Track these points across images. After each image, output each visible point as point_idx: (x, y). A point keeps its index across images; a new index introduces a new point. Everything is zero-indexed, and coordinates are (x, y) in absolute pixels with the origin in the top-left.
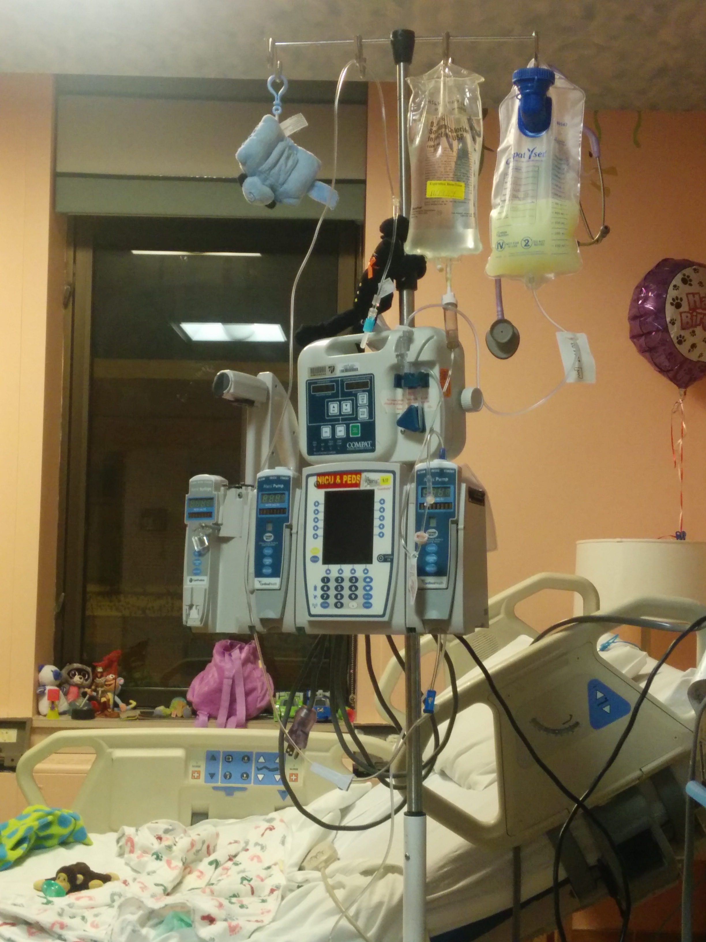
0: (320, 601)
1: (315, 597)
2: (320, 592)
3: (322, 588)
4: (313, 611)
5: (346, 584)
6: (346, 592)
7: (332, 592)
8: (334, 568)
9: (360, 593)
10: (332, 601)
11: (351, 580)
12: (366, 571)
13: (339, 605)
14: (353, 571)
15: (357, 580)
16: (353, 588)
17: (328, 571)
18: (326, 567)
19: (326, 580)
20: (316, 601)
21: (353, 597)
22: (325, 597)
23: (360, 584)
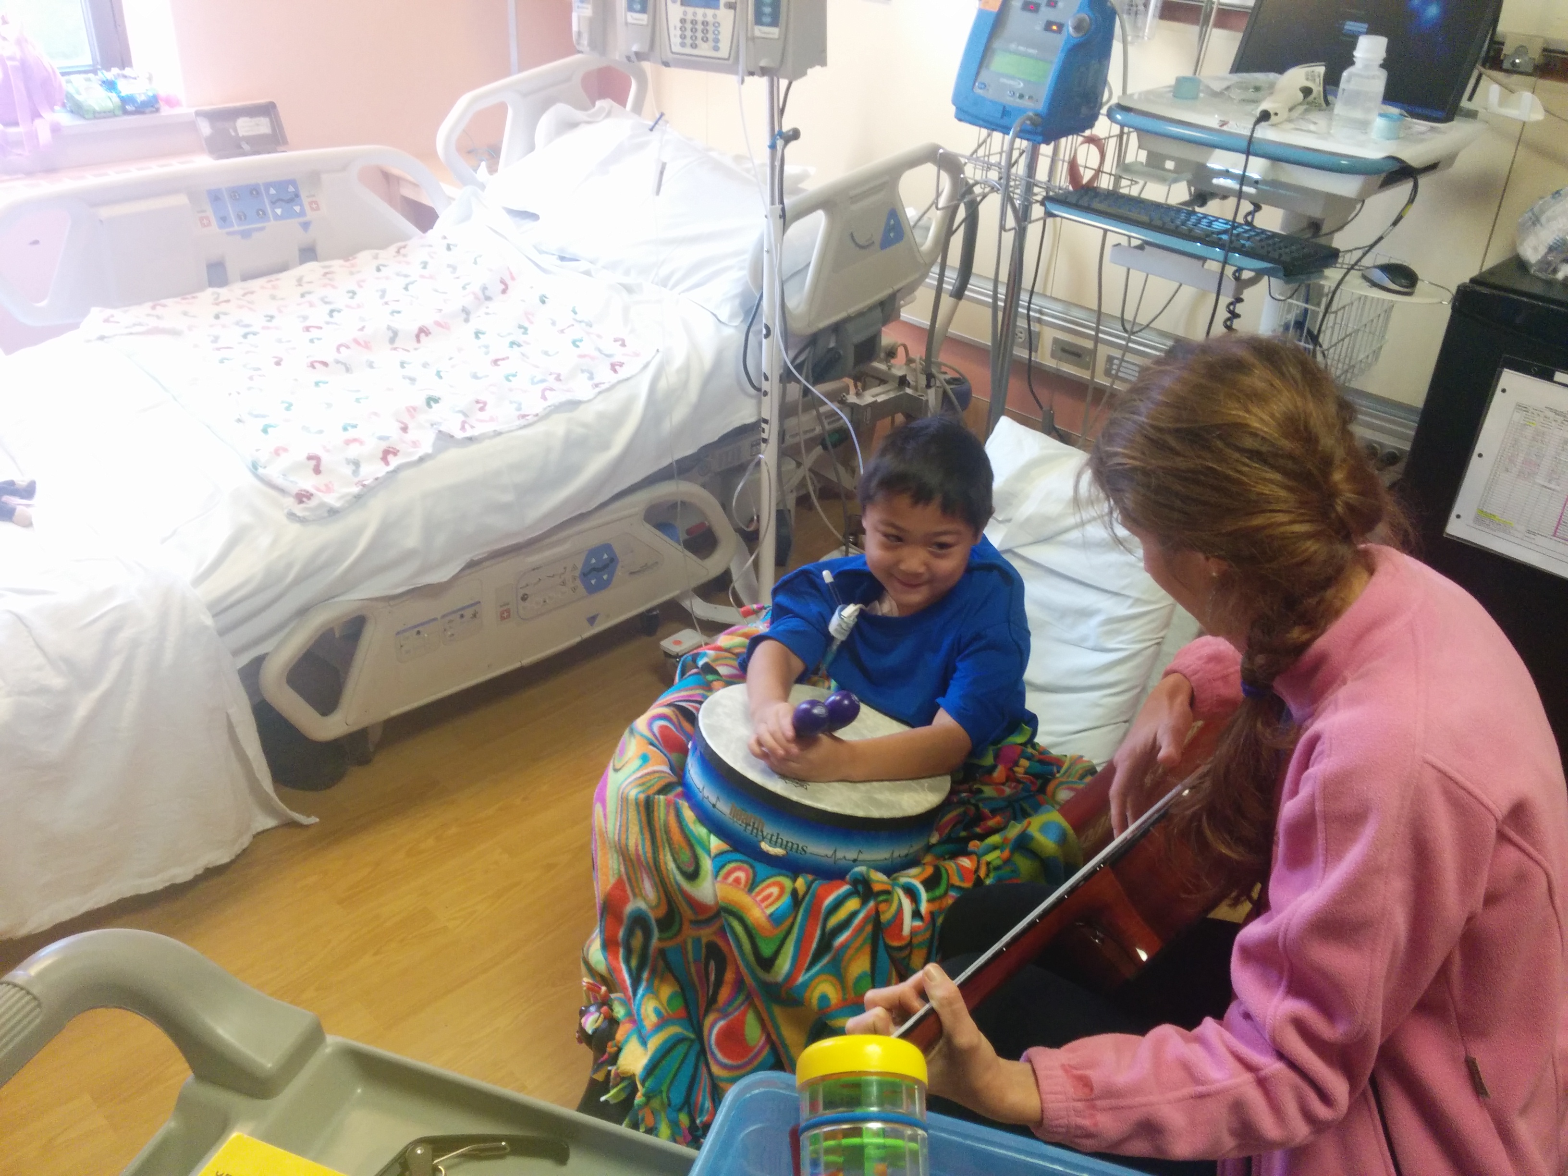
0: (679, 40)
1: (675, 36)
2: (679, 32)
3: (681, 29)
4: (674, 49)
5: (700, 27)
6: (699, 35)
7: (689, 33)
8: (690, 10)
9: (710, 36)
10: (688, 41)
11: (703, 23)
12: (715, 16)
13: (694, 46)
14: (705, 15)
15: (707, 23)
16: (705, 31)
17: (685, 13)
18: (683, 8)
19: (683, 21)
20: (676, 40)
21: (705, 40)
22: (683, 37)
23: (711, 28)
